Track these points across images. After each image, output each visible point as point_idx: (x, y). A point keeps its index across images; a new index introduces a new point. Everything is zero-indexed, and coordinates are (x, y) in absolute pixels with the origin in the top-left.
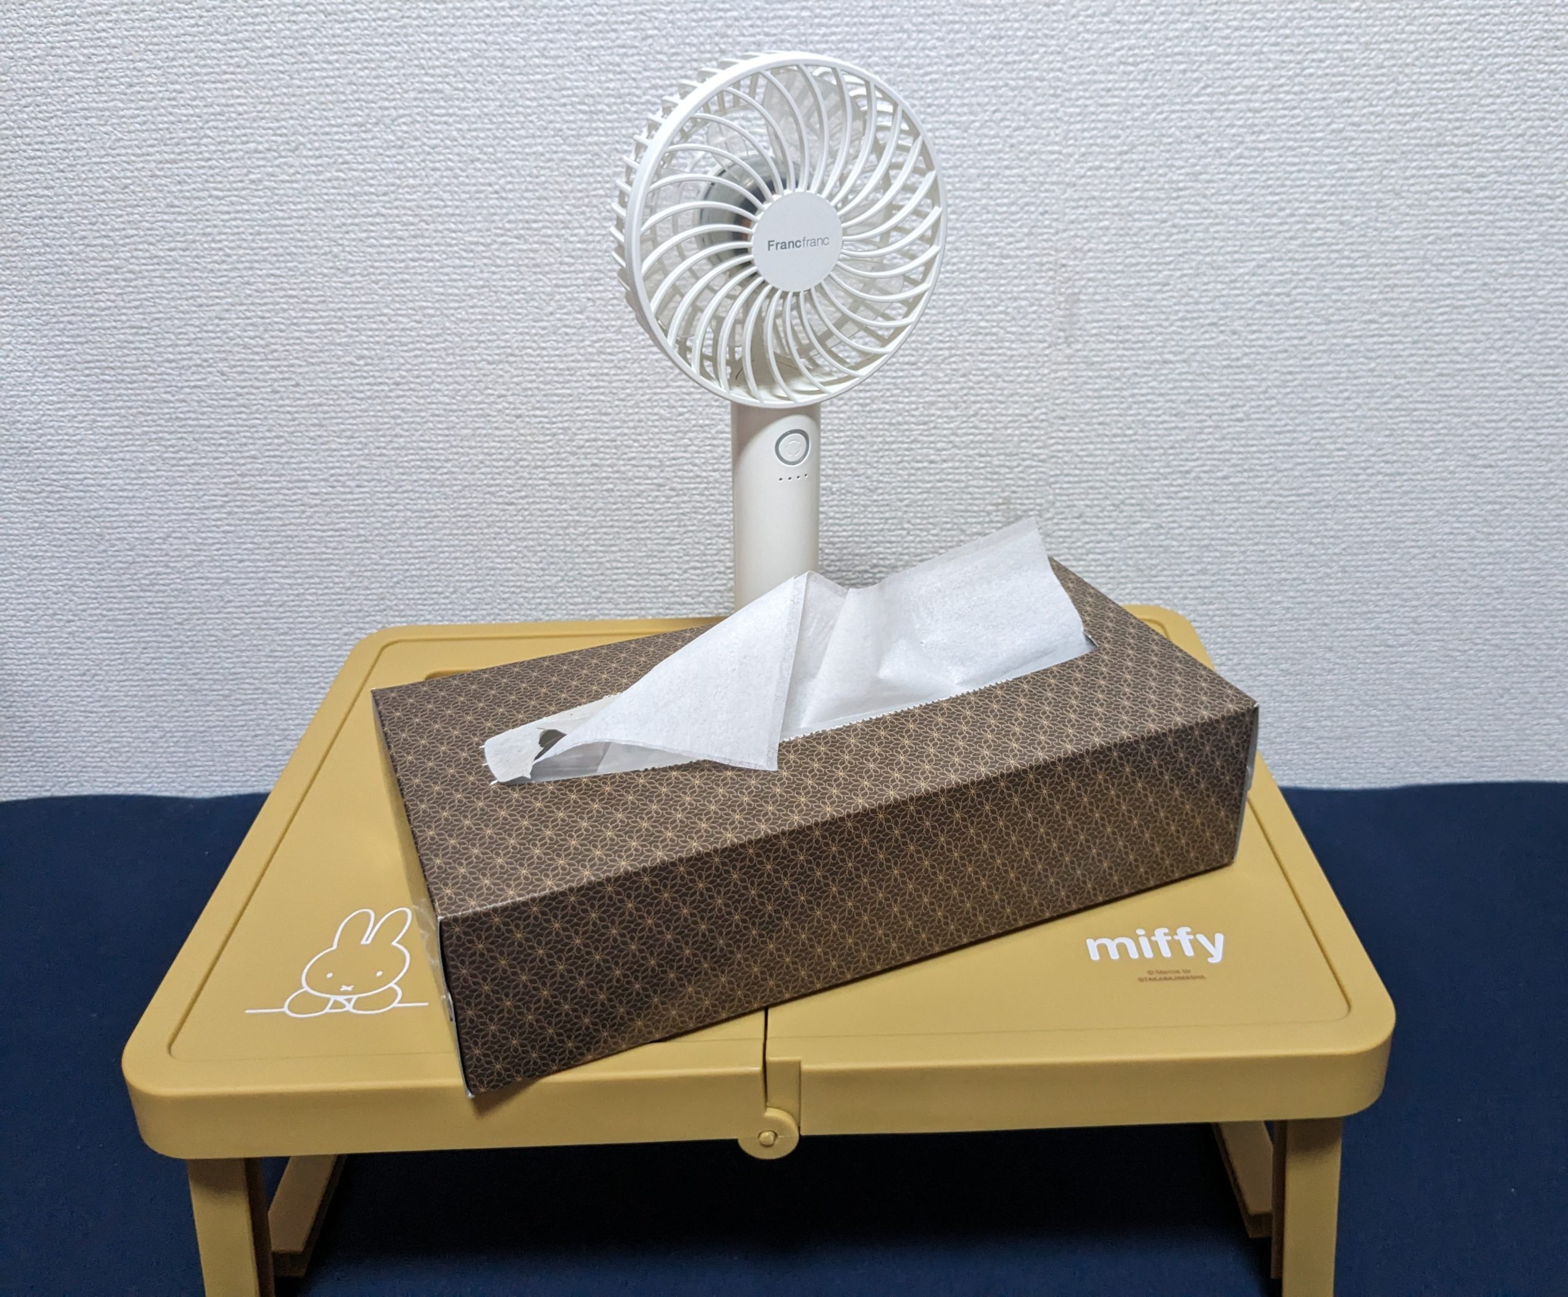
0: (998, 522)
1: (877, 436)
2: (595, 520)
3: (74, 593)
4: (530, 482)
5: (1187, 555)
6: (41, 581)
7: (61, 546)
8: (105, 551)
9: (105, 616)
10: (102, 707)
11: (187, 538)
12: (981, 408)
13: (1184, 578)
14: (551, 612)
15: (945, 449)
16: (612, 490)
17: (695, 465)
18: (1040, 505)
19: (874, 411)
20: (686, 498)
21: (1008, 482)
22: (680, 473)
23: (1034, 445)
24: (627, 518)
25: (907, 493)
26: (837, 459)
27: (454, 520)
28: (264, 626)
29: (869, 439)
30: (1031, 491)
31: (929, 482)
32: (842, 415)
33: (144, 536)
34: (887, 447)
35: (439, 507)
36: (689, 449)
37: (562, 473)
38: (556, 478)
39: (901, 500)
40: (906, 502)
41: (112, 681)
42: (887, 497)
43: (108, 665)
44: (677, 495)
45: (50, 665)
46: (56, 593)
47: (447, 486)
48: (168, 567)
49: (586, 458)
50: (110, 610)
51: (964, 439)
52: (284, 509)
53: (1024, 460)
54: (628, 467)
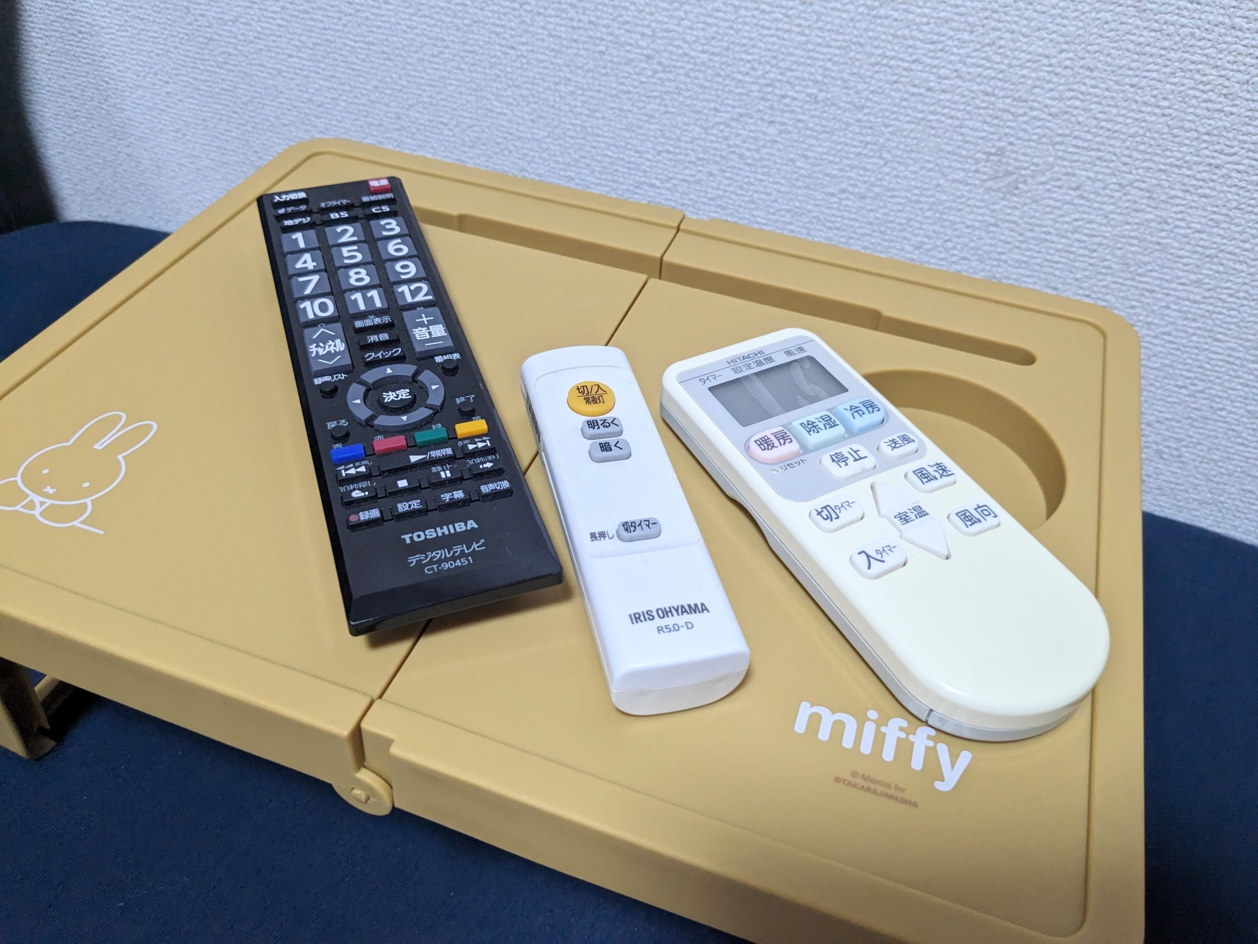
0: (985, 173)
1: (877, 47)
2: (584, 81)
3: (170, 58)
4: (531, 29)
5: (1185, 261)
6: (146, 41)
7: (160, 13)
8: (190, 24)
9: (191, 84)
10: (191, 163)
11: (250, 25)
12: (1001, 38)
13: (1174, 285)
14: (536, 166)
15: (947, 78)
16: (604, 53)
17: (686, 42)
18: (1037, 165)
19: (880, 17)
20: (671, 76)
21: (1007, 130)
22: (670, 48)
23: (1049, 95)
24: (614, 85)
25: (895, 119)
26: (829, 65)
27: (462, 54)
28: (307, 122)
29: (868, 49)
30: (1030, 147)
31: (922, 112)
32: (845, 15)
33: (219, 16)
34: (885, 61)
35: (452, 38)
36: (682, 23)
37: (562, 25)
38: (554, 30)
39: (887, 126)
40: (892, 129)
41: (197, 143)
42: (872, 118)
43: (194, 128)
44: (664, 71)
45: (154, 117)
46: (158, 55)
47: (459, 18)
48: (236, 49)
49: (584, 14)
50: (195, 79)
51: (971, 70)
52: (325, 13)
53: (1032, 109)
54: (622, 31)
